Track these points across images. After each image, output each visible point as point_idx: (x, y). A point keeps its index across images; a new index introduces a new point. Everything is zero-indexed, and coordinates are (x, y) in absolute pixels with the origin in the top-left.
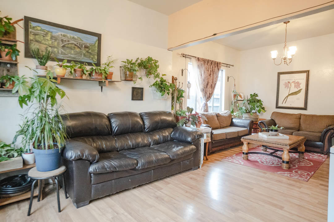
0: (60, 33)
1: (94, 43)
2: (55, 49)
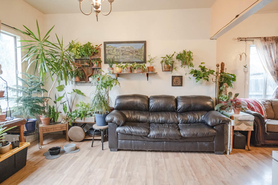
0: (120, 47)
1: (141, 48)
2: (118, 57)
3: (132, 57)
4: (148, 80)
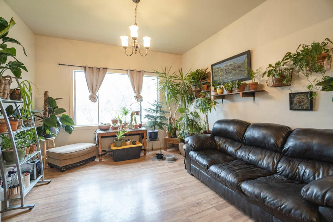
1: (244, 61)
2: (223, 77)
3: (235, 74)
4: (254, 102)
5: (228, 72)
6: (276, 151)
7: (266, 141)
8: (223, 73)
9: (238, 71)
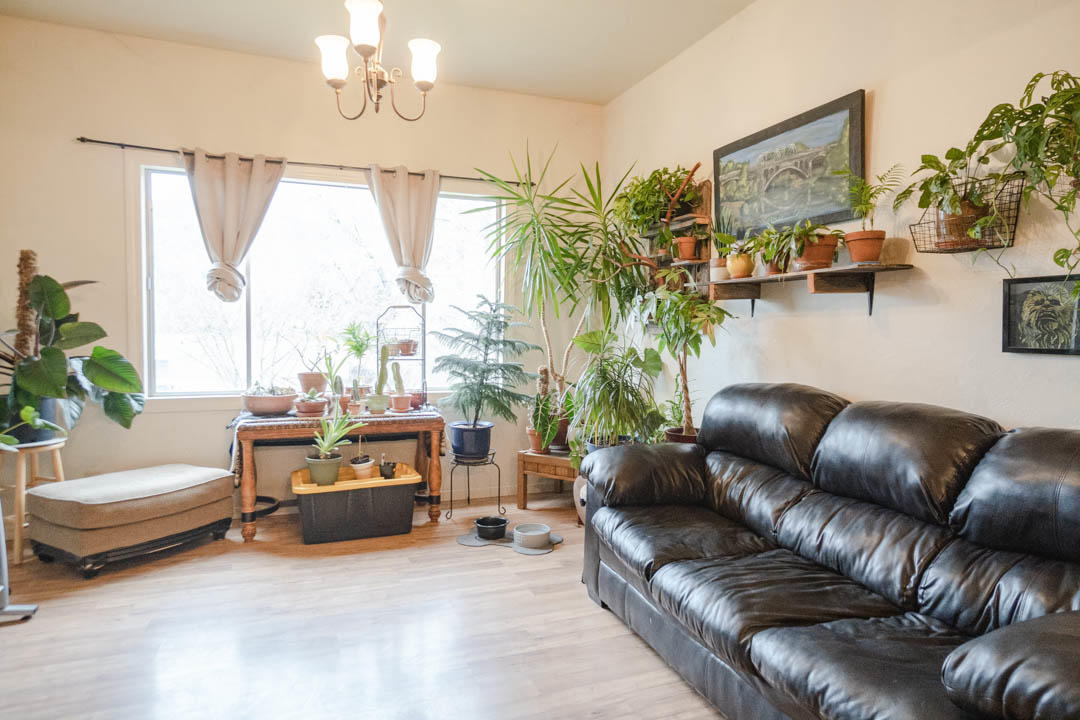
0: (761, 157)
1: (837, 139)
3: (803, 194)
4: (870, 314)
5: (773, 185)
6: (927, 521)
7: (891, 478)
8: (756, 189)
9: (812, 182)
